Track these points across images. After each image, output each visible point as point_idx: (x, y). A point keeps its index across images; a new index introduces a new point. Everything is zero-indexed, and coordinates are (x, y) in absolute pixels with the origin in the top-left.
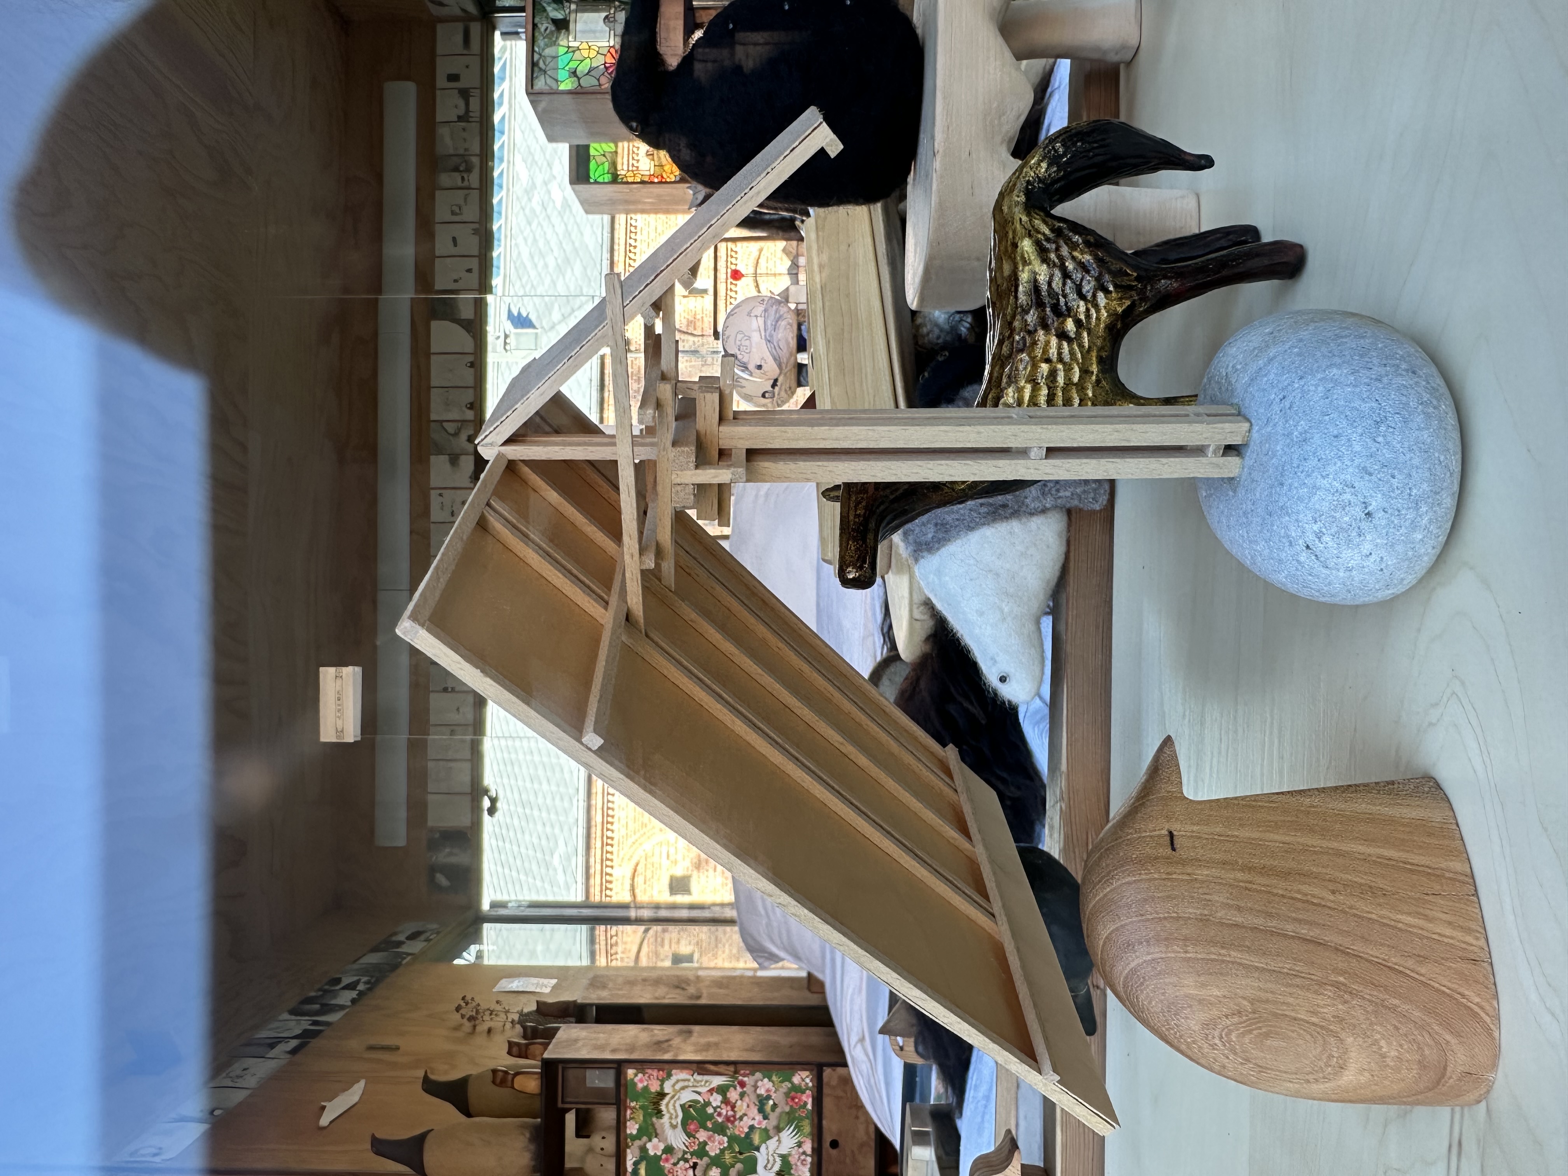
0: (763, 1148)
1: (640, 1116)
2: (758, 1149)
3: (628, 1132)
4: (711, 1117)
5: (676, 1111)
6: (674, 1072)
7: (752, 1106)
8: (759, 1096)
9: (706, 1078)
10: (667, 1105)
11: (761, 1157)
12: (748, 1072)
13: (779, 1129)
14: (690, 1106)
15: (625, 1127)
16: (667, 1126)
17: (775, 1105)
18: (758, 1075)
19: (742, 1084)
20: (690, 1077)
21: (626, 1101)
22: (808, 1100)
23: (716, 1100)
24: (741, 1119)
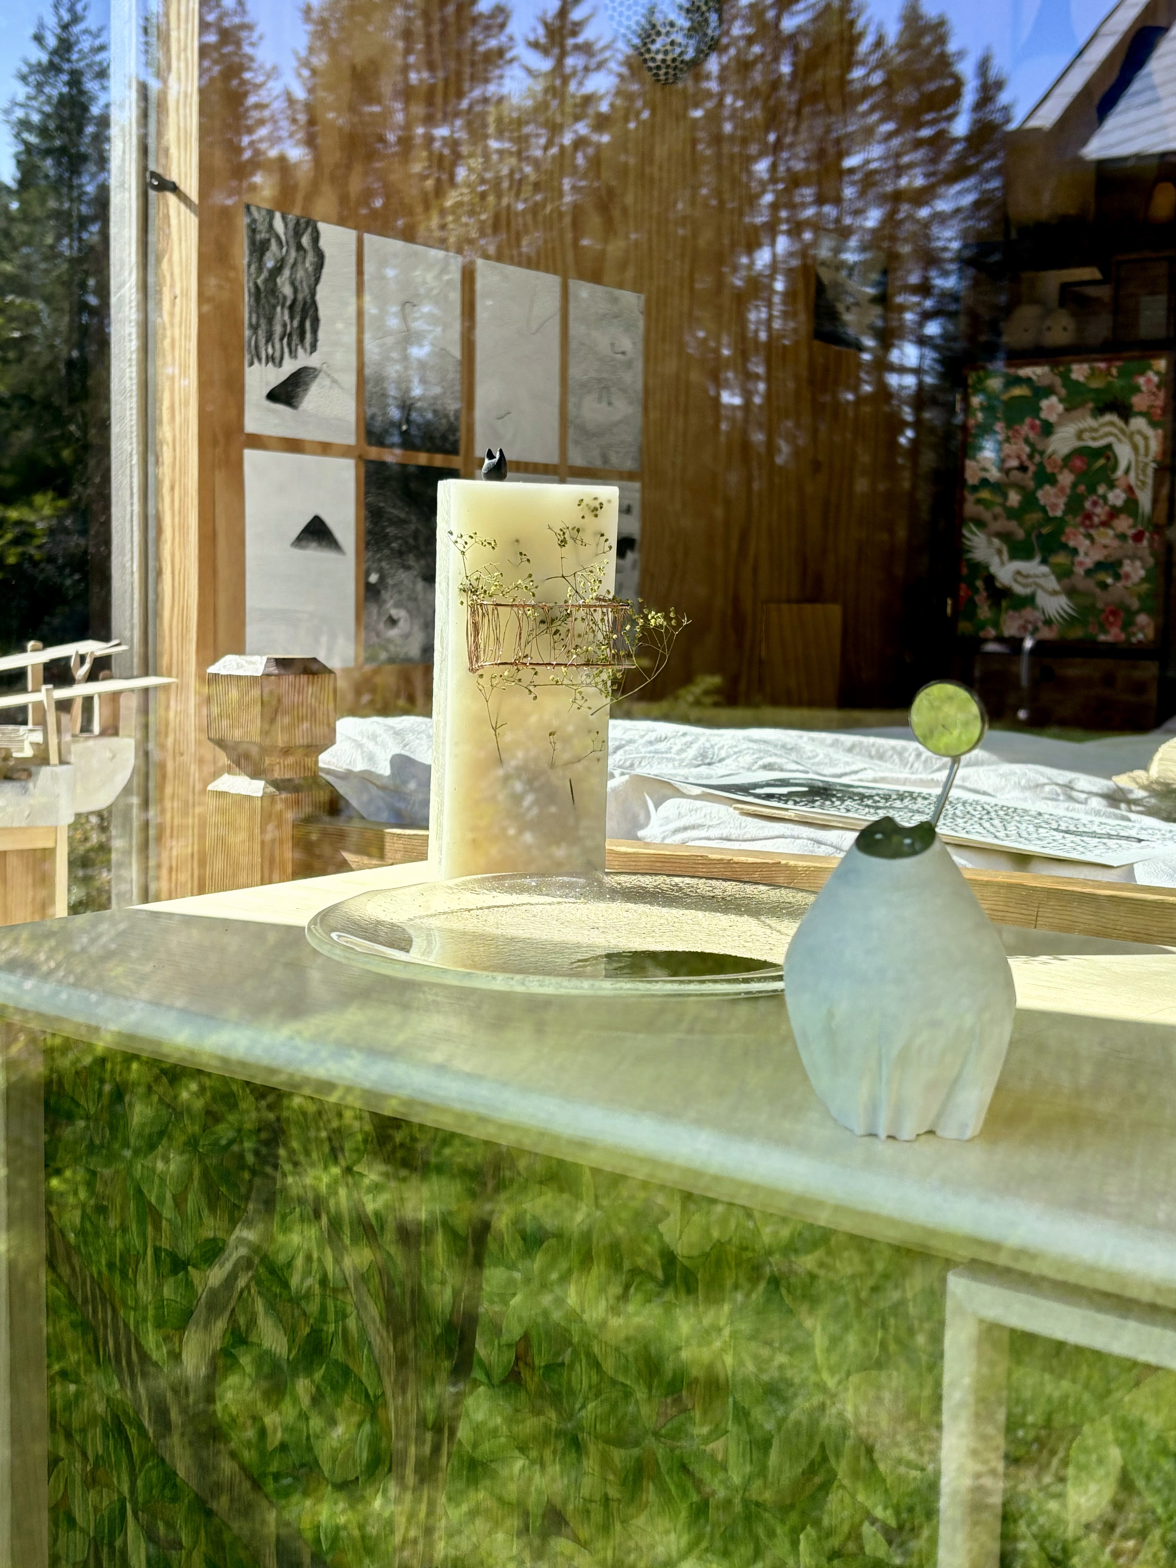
0: (1045, 569)
1: (1095, 384)
2: (1044, 561)
3: (1075, 367)
4: (1092, 490)
5: (1102, 437)
6: (1160, 431)
7: (1105, 552)
8: (1119, 563)
9: (1150, 481)
10: (1112, 424)
11: (1033, 567)
12: (1156, 545)
13: (1071, 592)
14: (1108, 458)
15: (1081, 362)
16: (1082, 425)
17: (1104, 586)
18: (1151, 561)
19: (1138, 537)
20: (1150, 458)
21: (1118, 359)
22: (1112, 635)
23: (1117, 497)
24: (1089, 537)
